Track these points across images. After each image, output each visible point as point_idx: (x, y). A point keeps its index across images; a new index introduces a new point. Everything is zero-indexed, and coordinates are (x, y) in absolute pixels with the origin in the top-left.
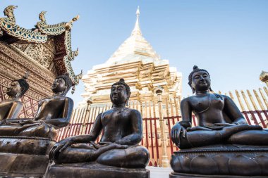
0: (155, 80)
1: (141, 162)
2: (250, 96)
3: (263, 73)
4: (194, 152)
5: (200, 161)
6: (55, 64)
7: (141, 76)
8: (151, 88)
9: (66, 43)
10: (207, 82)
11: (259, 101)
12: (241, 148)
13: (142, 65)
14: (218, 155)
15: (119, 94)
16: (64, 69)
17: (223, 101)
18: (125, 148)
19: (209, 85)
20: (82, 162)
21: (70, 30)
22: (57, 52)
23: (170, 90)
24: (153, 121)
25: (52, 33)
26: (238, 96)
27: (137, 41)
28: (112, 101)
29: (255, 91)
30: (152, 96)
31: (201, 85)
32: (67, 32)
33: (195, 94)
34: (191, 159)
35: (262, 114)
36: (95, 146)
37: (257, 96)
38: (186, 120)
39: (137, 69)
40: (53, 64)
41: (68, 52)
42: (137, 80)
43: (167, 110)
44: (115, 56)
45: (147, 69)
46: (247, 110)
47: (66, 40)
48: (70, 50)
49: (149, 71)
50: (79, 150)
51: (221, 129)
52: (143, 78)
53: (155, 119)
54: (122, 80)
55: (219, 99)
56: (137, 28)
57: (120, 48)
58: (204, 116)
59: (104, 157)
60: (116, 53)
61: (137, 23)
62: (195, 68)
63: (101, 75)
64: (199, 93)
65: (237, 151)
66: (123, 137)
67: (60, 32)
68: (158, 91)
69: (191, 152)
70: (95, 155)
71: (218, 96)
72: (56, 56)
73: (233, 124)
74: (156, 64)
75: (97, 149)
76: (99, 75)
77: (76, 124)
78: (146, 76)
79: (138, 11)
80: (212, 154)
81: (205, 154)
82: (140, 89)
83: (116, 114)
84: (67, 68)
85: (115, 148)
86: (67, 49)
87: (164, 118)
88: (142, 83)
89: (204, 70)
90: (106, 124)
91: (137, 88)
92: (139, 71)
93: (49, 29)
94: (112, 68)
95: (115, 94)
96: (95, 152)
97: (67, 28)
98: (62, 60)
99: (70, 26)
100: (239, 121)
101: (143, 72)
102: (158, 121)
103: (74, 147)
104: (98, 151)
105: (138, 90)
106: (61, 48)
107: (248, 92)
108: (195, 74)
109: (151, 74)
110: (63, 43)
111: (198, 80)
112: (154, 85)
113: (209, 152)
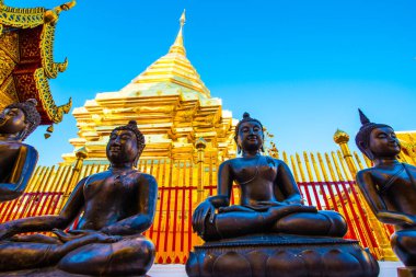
0: (200, 127)
1: (136, 266)
2: (321, 161)
3: (338, 132)
4: (222, 247)
5: (228, 261)
6: (15, 81)
7: (177, 118)
8: (192, 139)
9: (43, 45)
10: (258, 138)
11: (331, 169)
12: (287, 239)
13: (181, 102)
14: (254, 251)
15: (123, 147)
16: (35, 93)
17: (275, 169)
18: (113, 242)
19: (260, 143)
20: (29, 268)
21: (52, 24)
22: (22, 58)
23: (220, 145)
24: (187, 192)
25: (14, 23)
26: (306, 160)
27: (176, 63)
28: (108, 156)
29: (326, 155)
30: (193, 152)
31: (250, 142)
32: (46, 26)
33: (240, 156)
34: (215, 258)
35: (333, 187)
36: (60, 238)
37: (328, 162)
38: (222, 194)
39: (172, 107)
40: (10, 80)
41: (45, 63)
42: (170, 125)
43: (211, 176)
44: (138, 82)
45: (189, 109)
46: (316, 181)
47: (44, 40)
48: (50, 59)
49: (190, 113)
50: (24, 245)
51: (266, 210)
52: (181, 122)
53: (191, 188)
54: (133, 123)
55: (271, 165)
56: (178, 42)
57: (148, 70)
58: (248, 189)
59: (74, 258)
60: (140, 77)
61: (180, 35)
62: (246, 115)
63: (110, 111)
64: (247, 155)
65: (280, 245)
66: (119, 220)
67: (32, 24)
68: (200, 146)
69: (218, 247)
70: (56, 254)
71: (269, 160)
72: (19, 66)
73: (284, 203)
74: (203, 103)
75: (64, 242)
76: (106, 111)
77: (50, 193)
78: (186, 120)
79: (183, 17)
80: (247, 249)
81: (236, 250)
82: (175, 140)
83: (111, 181)
84: (41, 91)
85: (96, 240)
86: (45, 57)
87: (206, 188)
88: (179, 130)
89: (255, 120)
90: (90, 198)
91: (170, 137)
92: (175, 111)
93: (9, 14)
94: (130, 101)
95: (115, 145)
96: (57, 249)
97: (48, 19)
98: (31, 74)
99: (55, 16)
100: (293, 199)
101: (183, 113)
102: (195, 192)
103: (17, 240)
104: (64, 247)
105: (170, 141)
106: (32, 54)
107: (319, 155)
108: (245, 124)
109: (194, 117)
110: (38, 45)
111: (246, 134)
112: (197, 135)
113: (243, 246)
